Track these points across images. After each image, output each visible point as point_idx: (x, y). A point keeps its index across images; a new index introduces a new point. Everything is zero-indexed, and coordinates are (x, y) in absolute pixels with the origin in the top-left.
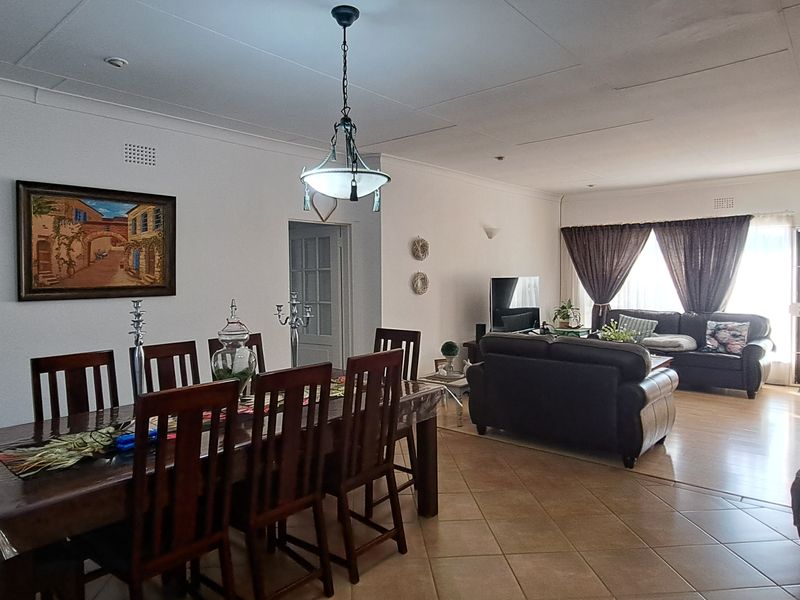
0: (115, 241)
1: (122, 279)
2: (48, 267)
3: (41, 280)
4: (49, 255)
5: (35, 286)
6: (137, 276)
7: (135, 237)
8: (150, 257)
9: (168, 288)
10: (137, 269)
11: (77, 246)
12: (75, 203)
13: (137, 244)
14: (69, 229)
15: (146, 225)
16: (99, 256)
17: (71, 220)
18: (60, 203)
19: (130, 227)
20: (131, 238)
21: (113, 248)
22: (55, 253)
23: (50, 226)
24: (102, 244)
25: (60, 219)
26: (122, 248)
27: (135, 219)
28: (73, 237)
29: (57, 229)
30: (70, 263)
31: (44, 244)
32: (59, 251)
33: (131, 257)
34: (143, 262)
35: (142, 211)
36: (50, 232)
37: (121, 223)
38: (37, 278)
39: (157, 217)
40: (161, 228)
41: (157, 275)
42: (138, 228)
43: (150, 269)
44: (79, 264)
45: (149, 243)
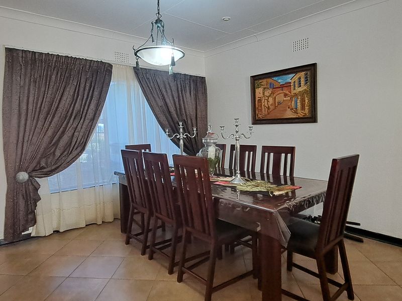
0: (286, 95)
1: (289, 114)
2: (261, 110)
3: (259, 116)
4: (261, 105)
5: (257, 118)
6: (296, 112)
7: (295, 92)
8: (303, 101)
9: (312, 118)
10: (296, 109)
11: (271, 99)
12: (270, 80)
13: (296, 95)
14: (267, 93)
15: (300, 84)
16: (279, 103)
17: (268, 88)
18: (264, 82)
19: (292, 87)
20: (293, 92)
21: (285, 99)
22: (263, 104)
23: (262, 92)
24: (280, 97)
25: (264, 88)
26: (289, 98)
27: (295, 82)
28: (269, 96)
29: (264, 93)
30: (268, 108)
31: (260, 101)
32: (264, 103)
33: (293, 103)
34: (299, 104)
35: (298, 77)
36: (261, 95)
37: (287, 85)
38: (258, 115)
39: (306, 78)
40: (308, 84)
41: (307, 111)
42: (296, 86)
43: (303, 108)
44: (272, 108)
45: (302, 94)
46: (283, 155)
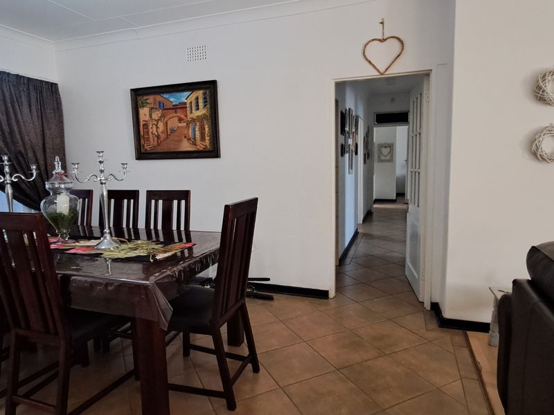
0: (180, 120)
1: (186, 146)
2: (148, 139)
3: (146, 147)
4: (148, 132)
5: (143, 151)
6: (194, 144)
7: (192, 116)
8: (202, 129)
9: (213, 152)
10: (195, 139)
11: (161, 125)
12: (158, 98)
13: (193, 120)
14: (156, 115)
15: (198, 105)
16: (173, 131)
17: (156, 109)
18: (151, 99)
19: (188, 109)
20: (190, 116)
21: (180, 125)
22: (151, 131)
23: (148, 115)
24: (173, 123)
25: (151, 109)
26: (185, 124)
27: (191, 103)
28: (159, 120)
29: (151, 115)
30: (158, 137)
31: (146, 126)
32: (152, 129)
33: (190, 130)
34: (198, 133)
35: (195, 96)
36: (147, 118)
37: (182, 107)
38: (144, 146)
39: (206, 102)
40: (208, 106)
41: (207, 142)
42: (193, 108)
43: (203, 138)
44: (163, 136)
45: (201, 119)
46: (175, 202)
